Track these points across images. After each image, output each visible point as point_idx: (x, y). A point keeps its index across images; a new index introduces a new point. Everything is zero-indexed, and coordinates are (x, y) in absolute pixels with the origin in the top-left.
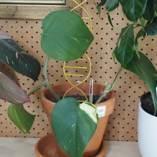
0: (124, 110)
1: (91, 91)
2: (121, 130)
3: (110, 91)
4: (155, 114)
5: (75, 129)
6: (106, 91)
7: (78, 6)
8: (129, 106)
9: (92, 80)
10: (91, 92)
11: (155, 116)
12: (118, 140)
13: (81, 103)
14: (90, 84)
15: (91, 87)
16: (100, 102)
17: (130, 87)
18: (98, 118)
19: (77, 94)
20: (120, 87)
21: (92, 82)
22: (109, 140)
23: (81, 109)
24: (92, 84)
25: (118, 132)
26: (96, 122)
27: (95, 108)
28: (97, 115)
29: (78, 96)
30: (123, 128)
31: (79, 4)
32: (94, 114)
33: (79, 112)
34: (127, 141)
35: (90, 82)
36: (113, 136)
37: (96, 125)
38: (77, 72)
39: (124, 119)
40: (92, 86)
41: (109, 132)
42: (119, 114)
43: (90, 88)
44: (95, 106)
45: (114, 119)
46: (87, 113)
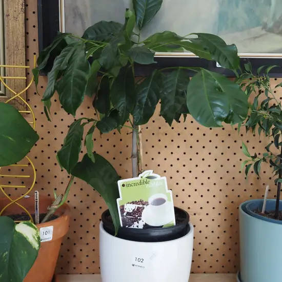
0: (88, 232)
1: (37, 207)
2: (84, 259)
3: (59, 206)
4: (116, 234)
5: (8, 258)
6: (55, 206)
7: (16, 96)
8: (94, 226)
9: (38, 193)
10: (37, 209)
11: (116, 236)
12: (81, 274)
13: (18, 223)
14: (35, 198)
15: (37, 202)
16: (46, 221)
17: (94, 202)
18: (39, 243)
19: (23, 213)
20: (81, 202)
21: (37, 194)
22: (68, 274)
23: (17, 232)
24: (38, 198)
25: (81, 262)
26: (37, 248)
27: (36, 229)
28: (39, 238)
29: (23, 216)
30: (87, 256)
31: (17, 93)
32: (34, 237)
33: (14, 236)
34: (94, 274)
35: (35, 195)
36: (75, 268)
37: (37, 252)
38: (23, 183)
39: (87, 244)
40: (38, 200)
41: (69, 262)
42: (81, 238)
43: (35, 203)
44: (36, 227)
45: (75, 244)
46: (25, 236)
